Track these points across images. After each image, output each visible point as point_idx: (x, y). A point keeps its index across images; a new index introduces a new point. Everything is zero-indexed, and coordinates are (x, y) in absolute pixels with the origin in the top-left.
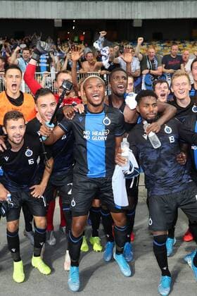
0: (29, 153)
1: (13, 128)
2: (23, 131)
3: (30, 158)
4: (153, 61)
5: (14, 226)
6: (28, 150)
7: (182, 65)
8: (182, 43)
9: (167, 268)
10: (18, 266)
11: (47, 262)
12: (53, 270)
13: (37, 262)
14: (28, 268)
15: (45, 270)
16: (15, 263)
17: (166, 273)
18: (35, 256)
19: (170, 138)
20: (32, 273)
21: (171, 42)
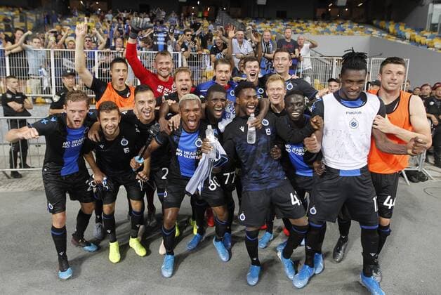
0: (124, 142)
1: (106, 119)
2: (116, 123)
3: (125, 147)
4: (268, 44)
5: (109, 209)
6: (124, 140)
8: (306, 22)
9: (257, 259)
10: (114, 247)
13: (134, 243)
15: (141, 252)
16: (111, 244)
17: (256, 263)
18: (132, 237)
19: (267, 130)
21: (295, 21)
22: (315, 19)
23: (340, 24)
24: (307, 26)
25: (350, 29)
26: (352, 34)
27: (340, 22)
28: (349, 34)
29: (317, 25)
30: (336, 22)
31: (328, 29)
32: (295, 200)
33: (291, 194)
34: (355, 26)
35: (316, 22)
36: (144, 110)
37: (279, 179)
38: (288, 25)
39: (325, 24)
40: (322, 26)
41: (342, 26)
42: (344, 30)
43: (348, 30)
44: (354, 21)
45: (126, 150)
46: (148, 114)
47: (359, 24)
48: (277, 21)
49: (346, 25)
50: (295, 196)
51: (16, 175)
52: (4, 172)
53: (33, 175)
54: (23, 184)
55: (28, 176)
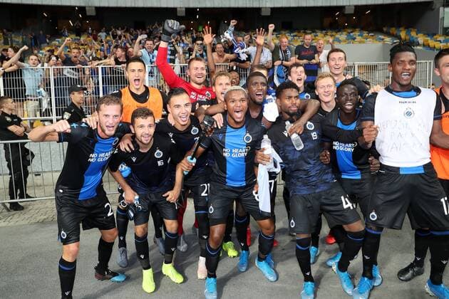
0: (158, 154)
2: (152, 131)
3: (159, 159)
4: (285, 52)
5: (142, 230)
6: (158, 151)
7: (316, 55)
8: (313, 32)
9: (310, 274)
10: (148, 274)
11: (180, 269)
12: (185, 279)
13: (168, 269)
14: (158, 276)
15: (178, 278)
16: (144, 272)
17: (308, 279)
18: (167, 263)
20: (163, 281)
22: (322, 29)
23: (349, 33)
24: (315, 36)
25: (360, 37)
26: (363, 42)
27: (349, 31)
28: (360, 42)
29: (326, 34)
30: (345, 31)
31: (338, 38)
32: (347, 203)
33: (342, 198)
34: (365, 34)
35: (324, 32)
36: (181, 115)
37: (328, 182)
38: (296, 36)
39: (334, 33)
40: (331, 36)
41: (352, 34)
42: (354, 39)
43: (359, 38)
44: (363, 29)
45: (160, 163)
46: (185, 119)
47: (369, 32)
48: (283, 32)
49: (356, 34)
50: (346, 199)
51: (15, 207)
52: (3, 204)
53: (36, 207)
54: (26, 216)
55: (31, 207)
